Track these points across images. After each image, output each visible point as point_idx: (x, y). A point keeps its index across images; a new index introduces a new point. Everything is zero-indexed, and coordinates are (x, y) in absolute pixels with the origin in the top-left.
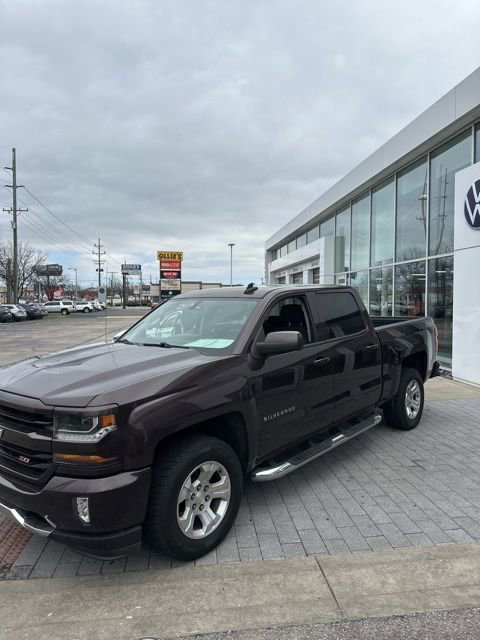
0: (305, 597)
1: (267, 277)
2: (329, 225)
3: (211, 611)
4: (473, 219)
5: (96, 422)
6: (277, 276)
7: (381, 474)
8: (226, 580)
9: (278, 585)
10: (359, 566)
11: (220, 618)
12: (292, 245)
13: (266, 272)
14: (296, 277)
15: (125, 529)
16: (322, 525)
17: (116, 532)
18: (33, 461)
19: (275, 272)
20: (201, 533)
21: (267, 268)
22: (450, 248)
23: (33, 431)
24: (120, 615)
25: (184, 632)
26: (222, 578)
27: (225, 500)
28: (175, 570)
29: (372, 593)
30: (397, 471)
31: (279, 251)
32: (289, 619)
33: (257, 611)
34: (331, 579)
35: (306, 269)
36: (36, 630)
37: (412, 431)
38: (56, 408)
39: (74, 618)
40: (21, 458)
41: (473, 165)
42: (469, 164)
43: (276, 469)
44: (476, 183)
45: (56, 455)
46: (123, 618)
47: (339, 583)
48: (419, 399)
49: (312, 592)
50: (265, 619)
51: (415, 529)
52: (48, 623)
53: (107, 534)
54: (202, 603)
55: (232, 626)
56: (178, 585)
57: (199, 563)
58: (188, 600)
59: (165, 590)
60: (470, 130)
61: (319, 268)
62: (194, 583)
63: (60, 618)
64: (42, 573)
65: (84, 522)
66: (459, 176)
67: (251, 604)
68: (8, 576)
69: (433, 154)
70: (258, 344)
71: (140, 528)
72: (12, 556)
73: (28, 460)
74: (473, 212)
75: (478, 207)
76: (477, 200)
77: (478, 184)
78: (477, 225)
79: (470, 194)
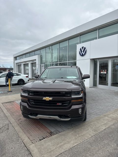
4: (81, 54)
6: (18, 64)
8: (96, 121)
9: (104, 120)
13: (14, 63)
18: (63, 104)
19: (17, 63)
24: (89, 131)
26: (94, 121)
29: (116, 117)
31: (18, 58)
33: (107, 124)
34: (109, 117)
36: (80, 138)
38: (72, 90)
40: (58, 104)
41: (79, 44)
45: (72, 101)
46: (90, 131)
47: (111, 117)
49: (110, 119)
50: (110, 124)
51: (108, 108)
54: (98, 125)
55: (107, 126)
56: (90, 124)
58: (96, 126)
60: (78, 36)
61: (36, 63)
62: (92, 123)
63: (80, 135)
64: (61, 131)
65: (80, 114)
66: (78, 45)
67: (105, 123)
68: (55, 133)
69: (69, 40)
70: (82, 77)
71: (85, 114)
72: (48, 130)
73: (61, 104)
74: (81, 53)
75: (83, 52)
76: (82, 50)
77: (83, 47)
78: (82, 55)
79: (81, 49)
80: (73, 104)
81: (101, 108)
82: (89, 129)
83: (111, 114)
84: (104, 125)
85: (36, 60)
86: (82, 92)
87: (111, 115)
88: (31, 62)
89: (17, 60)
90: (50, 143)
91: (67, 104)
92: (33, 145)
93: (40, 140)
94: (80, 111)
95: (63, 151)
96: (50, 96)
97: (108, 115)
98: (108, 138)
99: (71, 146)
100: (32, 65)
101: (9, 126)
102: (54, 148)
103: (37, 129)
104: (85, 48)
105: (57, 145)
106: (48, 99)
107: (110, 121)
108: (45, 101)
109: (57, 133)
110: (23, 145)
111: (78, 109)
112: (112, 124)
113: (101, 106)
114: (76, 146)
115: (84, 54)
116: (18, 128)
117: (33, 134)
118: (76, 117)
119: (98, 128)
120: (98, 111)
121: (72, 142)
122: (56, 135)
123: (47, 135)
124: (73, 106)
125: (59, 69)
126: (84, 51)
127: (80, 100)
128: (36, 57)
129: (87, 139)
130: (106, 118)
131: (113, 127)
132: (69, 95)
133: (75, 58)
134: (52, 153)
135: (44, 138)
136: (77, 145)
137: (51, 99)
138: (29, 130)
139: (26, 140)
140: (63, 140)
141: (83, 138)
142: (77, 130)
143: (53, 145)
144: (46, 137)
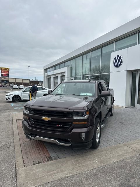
2: (68, 63)
3: (113, 157)
5: (85, 113)
8: (109, 151)
9: (121, 150)
11: (117, 158)
12: (54, 68)
15: (90, 141)
16: (117, 138)
18: (63, 125)
19: (47, 76)
20: (97, 141)
21: (44, 75)
24: (94, 162)
25: (112, 162)
26: (107, 150)
27: (99, 133)
30: (119, 125)
31: (48, 70)
32: (130, 156)
33: (122, 155)
34: (130, 147)
35: (59, 76)
37: (113, 116)
38: (74, 110)
39: (85, 164)
40: (58, 125)
41: (114, 52)
43: (101, 126)
45: (74, 123)
46: (96, 162)
47: (133, 148)
49: (129, 150)
50: (126, 156)
51: (135, 136)
52: (78, 167)
53: (87, 142)
54: (109, 156)
55: (121, 159)
56: (100, 154)
57: (98, 149)
58: (106, 156)
59: (98, 155)
60: (113, 42)
61: (65, 75)
62: (103, 153)
63: (81, 165)
64: (61, 157)
65: (83, 140)
66: (112, 54)
67: (120, 154)
68: (53, 159)
69: (102, 47)
70: (100, 94)
71: (92, 140)
72: (48, 154)
73: (61, 126)
75: (117, 62)
76: (117, 60)
77: (118, 56)
78: (117, 66)
79: (115, 59)
80: (74, 127)
81: (126, 134)
82: (94, 159)
83: (135, 143)
84: (117, 156)
85: (65, 72)
87: (134, 145)
88: (61, 75)
89: (47, 72)
90: (41, 170)
91: (67, 127)
92: (24, 168)
93: (34, 164)
94: (83, 136)
95: (51, 180)
96: (49, 116)
97: (130, 144)
98: (113, 174)
99: (63, 177)
100: (62, 78)
101: (10, 145)
102: (43, 176)
103: (37, 151)
104: (120, 57)
105: (48, 172)
106: (46, 118)
107: (128, 153)
108: (43, 120)
109: (55, 159)
110: (14, 166)
111: (80, 134)
112: (128, 156)
113: (126, 132)
114: (69, 177)
115: (119, 64)
116: (18, 148)
117: (30, 156)
119: (107, 159)
120: (119, 139)
121: (66, 172)
122: (52, 161)
123: (44, 160)
124: (74, 129)
125: (74, 84)
126: (119, 61)
127: (84, 123)
128: (65, 70)
129: (86, 171)
130: (126, 148)
131: (129, 160)
132: (71, 116)
134: (38, 180)
135: (39, 163)
136: (71, 176)
137: (50, 119)
138: (29, 152)
139: (20, 161)
140: (57, 168)
141: (82, 169)
142: (80, 159)
143: (44, 173)
144: (41, 162)
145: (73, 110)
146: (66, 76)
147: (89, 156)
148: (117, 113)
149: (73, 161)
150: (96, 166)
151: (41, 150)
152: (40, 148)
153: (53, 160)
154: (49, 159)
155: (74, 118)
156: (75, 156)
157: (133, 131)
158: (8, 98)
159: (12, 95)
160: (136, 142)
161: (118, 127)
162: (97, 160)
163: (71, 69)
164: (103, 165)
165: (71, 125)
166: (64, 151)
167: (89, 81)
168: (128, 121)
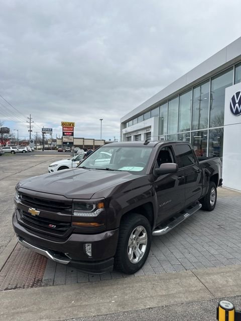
0: (194, 289)
1: (121, 137)
2: (156, 111)
3: (151, 297)
4: (234, 111)
6: (127, 136)
7: (206, 231)
8: (153, 283)
9: (179, 284)
10: (213, 274)
11: (158, 300)
12: (135, 120)
13: (121, 134)
14: (137, 137)
15: (107, 259)
16: (188, 256)
17: (103, 261)
18: (58, 226)
19: (125, 134)
20: (136, 260)
21: (121, 132)
22: (222, 124)
23: (60, 212)
24: (108, 301)
25: (143, 307)
26: (150, 281)
27: (145, 245)
28: (126, 279)
29: (223, 286)
30: (213, 230)
31: (127, 124)
32: (190, 299)
33: (173, 296)
34: (202, 281)
35: (142, 133)
36: (69, 309)
37: (213, 211)
38: (74, 200)
39: (86, 303)
40: (50, 225)
42: (232, 85)
43: (162, 230)
44: (236, 94)
45: (73, 223)
46: (110, 302)
47: (207, 282)
48: (215, 196)
49: (196, 286)
50: (179, 300)
51: (231, 257)
52: (73, 306)
53: (99, 261)
54: (146, 294)
55: (165, 303)
56: (131, 286)
57: (136, 275)
58: (138, 292)
59: (125, 288)
60: (232, 68)
61: (150, 132)
62: (138, 284)
63: (79, 304)
64: (59, 283)
65: (88, 256)
66: (227, 90)
67: (170, 293)
68: (43, 284)
69: (213, 78)
70: (156, 169)
71: (113, 258)
72: (41, 274)
73: (55, 226)
74: (234, 107)
75: (237, 105)
76: (237, 101)
77: (238, 94)
78: (237, 113)
79: (233, 99)
80: (74, 231)
81: (213, 251)
82: (111, 296)
84: (161, 296)
85: (150, 127)
86: (101, 205)
87: (215, 277)
88: (145, 132)
89: (126, 127)
90: (7, 301)
93: (6, 289)
96: (36, 207)
97: (207, 274)
100: (147, 137)
103: (29, 267)
105: (14, 309)
107: (190, 292)
108: (30, 214)
109: (46, 285)
111: (82, 244)
112: (184, 300)
113: (217, 248)
115: (239, 109)
116: (3, 257)
117: (11, 274)
118: (81, 261)
119: (138, 299)
123: (26, 284)
124: (73, 235)
126: (239, 103)
127: (92, 224)
128: (151, 122)
131: (179, 309)
133: (220, 120)
135: (15, 288)
137: (38, 212)
138: (15, 267)
140: (34, 304)
141: (75, 312)
142: (87, 291)
143: (7, 308)
144: (20, 287)
145: (72, 200)
146: (152, 134)
147: (105, 288)
148: (226, 206)
149: (71, 293)
150: (104, 311)
151: (36, 265)
152: (38, 260)
153: (41, 286)
154: (37, 283)
155: (75, 214)
156: (82, 284)
157: (233, 245)
158: (52, 170)
159: (57, 165)
160: (223, 270)
161: (206, 234)
162: (115, 299)
163: (161, 121)
164: (120, 309)
165: (70, 225)
166: (72, 271)
167: (144, 144)
168: (238, 223)
